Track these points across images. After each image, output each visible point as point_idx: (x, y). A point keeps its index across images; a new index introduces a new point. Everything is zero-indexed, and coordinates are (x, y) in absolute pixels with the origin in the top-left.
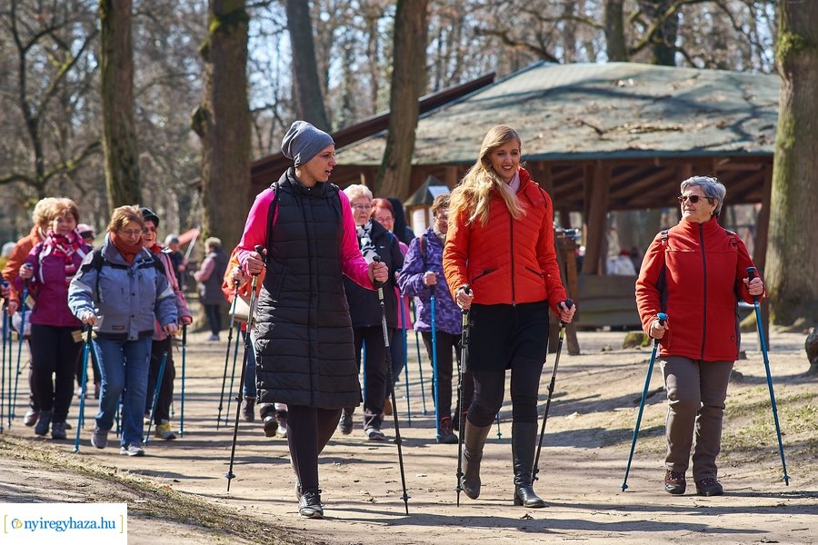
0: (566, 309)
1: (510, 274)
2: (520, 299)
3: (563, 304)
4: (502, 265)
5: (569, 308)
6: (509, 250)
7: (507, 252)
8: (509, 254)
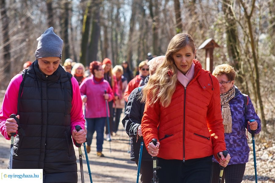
0: (223, 158)
1: (182, 139)
2: (189, 156)
3: (221, 153)
4: (177, 132)
5: (225, 156)
6: (182, 121)
7: (180, 123)
8: (182, 125)
